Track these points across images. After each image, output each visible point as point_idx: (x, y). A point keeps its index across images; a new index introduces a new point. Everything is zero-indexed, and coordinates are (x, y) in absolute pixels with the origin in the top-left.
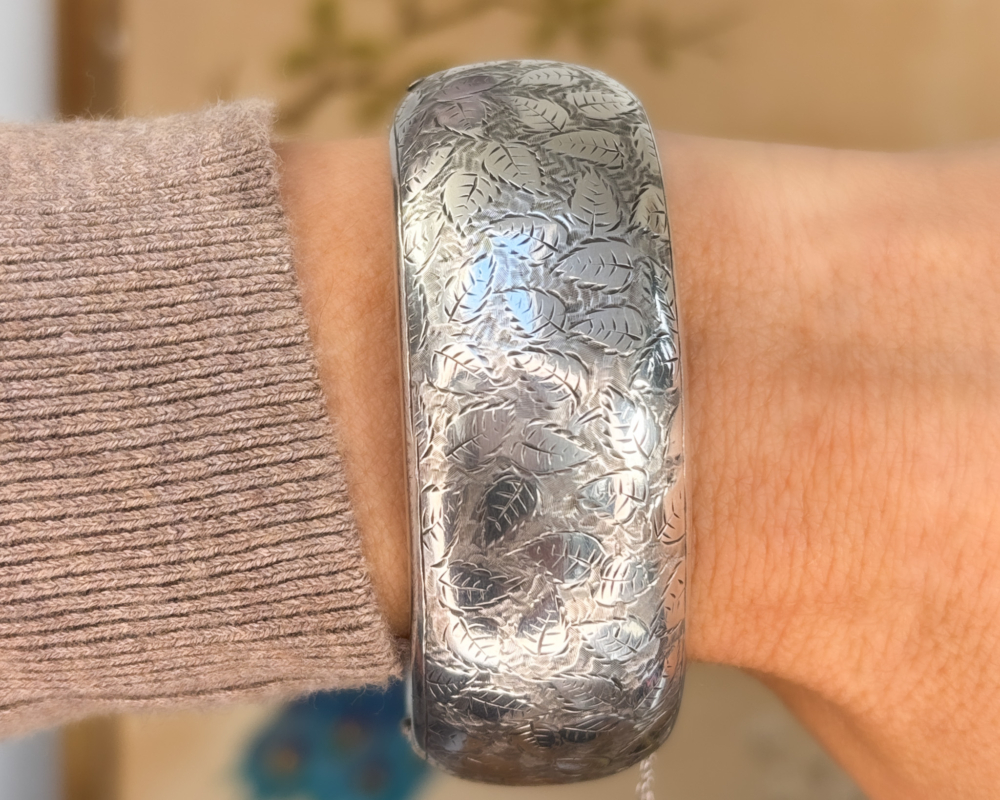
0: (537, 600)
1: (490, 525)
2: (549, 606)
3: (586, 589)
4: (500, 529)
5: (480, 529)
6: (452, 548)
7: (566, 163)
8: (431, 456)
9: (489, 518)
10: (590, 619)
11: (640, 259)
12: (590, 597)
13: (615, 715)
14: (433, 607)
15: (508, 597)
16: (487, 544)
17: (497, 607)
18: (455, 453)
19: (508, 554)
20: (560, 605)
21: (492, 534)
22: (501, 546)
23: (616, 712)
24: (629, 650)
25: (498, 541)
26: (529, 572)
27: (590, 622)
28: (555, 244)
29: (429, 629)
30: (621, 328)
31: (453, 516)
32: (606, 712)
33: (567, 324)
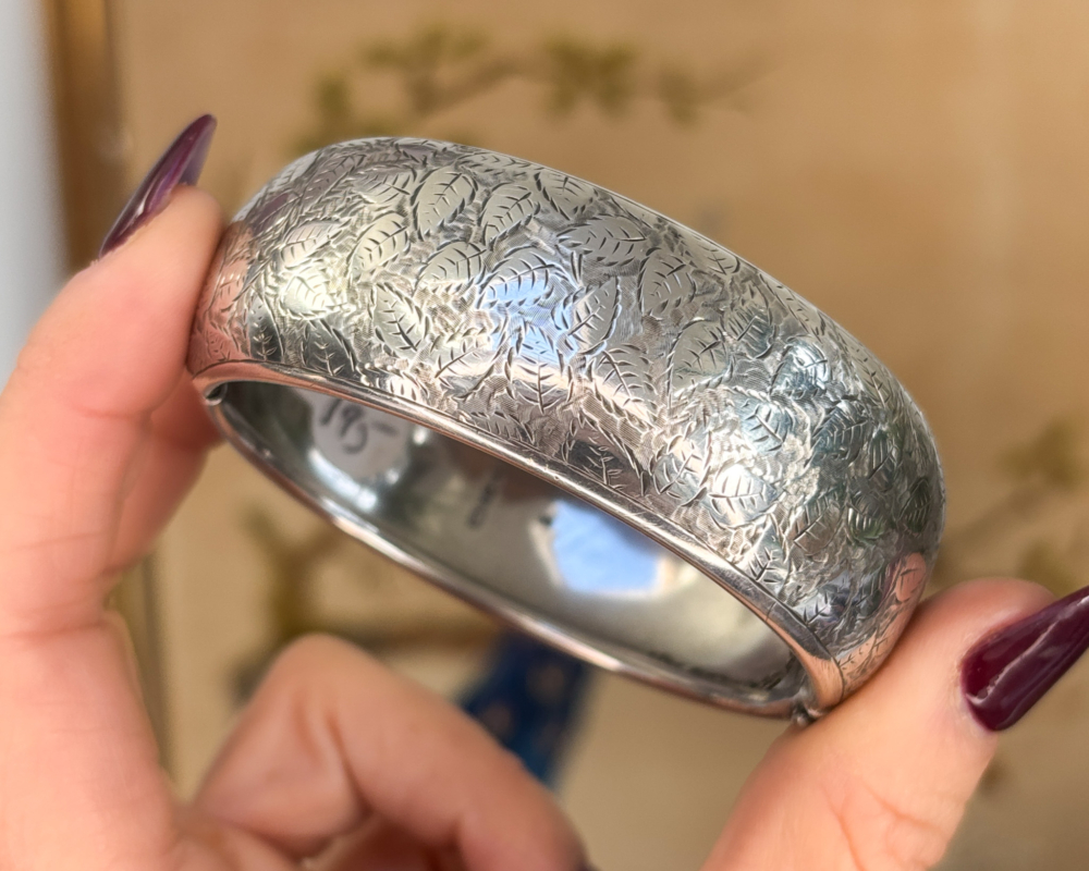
11: (456, 165)
30: (509, 203)
33: (479, 245)
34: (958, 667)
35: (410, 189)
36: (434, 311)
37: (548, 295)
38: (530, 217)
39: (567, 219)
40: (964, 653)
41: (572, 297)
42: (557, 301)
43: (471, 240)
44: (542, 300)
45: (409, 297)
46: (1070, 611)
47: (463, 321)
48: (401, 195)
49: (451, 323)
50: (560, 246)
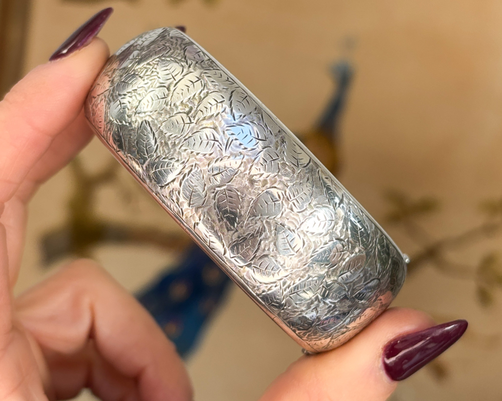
0: (273, 232)
1: (228, 218)
2: (280, 230)
3: (288, 210)
4: (233, 216)
5: (226, 223)
6: (223, 240)
7: (148, 66)
8: (185, 213)
9: (225, 216)
10: (301, 222)
11: (201, 73)
12: (293, 212)
13: (353, 255)
14: (239, 272)
15: (261, 240)
16: (234, 227)
17: (260, 248)
18: (191, 203)
19: (245, 223)
20: (283, 226)
21: (232, 221)
22: (239, 223)
23: (352, 253)
24: (330, 222)
25: (237, 221)
26: (259, 224)
27: (303, 223)
28: (165, 95)
29: (246, 282)
30: (214, 102)
31: (212, 228)
32: (348, 256)
33: (192, 119)
34: (382, 349)
35: (178, 78)
36: (161, 143)
37: (211, 154)
38: (219, 113)
39: (235, 120)
40: (386, 343)
41: (220, 159)
42: (214, 158)
43: (190, 115)
44: (207, 156)
45: (155, 132)
46: (439, 332)
47: (171, 153)
48: (173, 79)
49: (167, 151)
50: (226, 132)
